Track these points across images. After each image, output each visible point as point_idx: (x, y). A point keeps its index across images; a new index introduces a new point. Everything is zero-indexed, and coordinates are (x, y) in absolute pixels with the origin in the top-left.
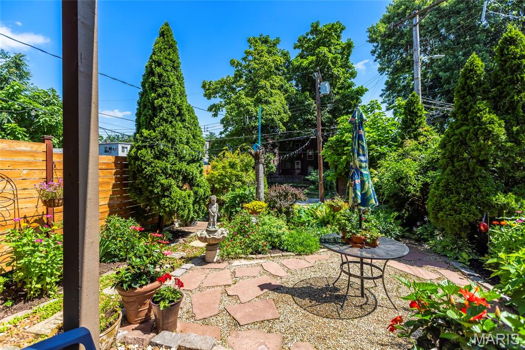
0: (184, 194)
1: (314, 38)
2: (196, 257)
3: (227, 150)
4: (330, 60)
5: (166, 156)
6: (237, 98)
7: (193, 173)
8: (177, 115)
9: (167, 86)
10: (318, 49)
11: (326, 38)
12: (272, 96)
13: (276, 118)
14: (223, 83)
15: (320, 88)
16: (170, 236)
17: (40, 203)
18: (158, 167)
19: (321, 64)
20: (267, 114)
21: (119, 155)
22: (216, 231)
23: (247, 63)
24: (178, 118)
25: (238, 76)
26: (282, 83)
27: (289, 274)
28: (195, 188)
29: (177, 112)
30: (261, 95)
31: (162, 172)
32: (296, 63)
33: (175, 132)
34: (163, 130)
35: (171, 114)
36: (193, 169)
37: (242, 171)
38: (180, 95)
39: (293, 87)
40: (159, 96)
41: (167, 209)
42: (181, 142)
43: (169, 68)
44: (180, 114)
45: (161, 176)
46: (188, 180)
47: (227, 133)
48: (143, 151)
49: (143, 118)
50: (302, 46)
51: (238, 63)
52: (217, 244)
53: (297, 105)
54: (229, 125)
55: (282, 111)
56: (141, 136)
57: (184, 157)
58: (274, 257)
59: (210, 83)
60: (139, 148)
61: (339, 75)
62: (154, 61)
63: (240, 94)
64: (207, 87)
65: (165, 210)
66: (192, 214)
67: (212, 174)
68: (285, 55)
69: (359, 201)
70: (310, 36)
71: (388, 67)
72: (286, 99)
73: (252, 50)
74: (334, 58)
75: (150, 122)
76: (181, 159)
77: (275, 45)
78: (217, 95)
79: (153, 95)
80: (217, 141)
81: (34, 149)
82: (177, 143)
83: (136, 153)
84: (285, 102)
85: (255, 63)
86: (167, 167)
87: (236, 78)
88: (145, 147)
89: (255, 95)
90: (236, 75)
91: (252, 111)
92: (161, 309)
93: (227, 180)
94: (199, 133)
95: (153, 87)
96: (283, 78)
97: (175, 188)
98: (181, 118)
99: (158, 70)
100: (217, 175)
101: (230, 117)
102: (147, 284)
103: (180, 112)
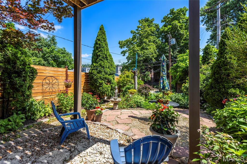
0: (107, 86)
1: (171, 17)
2: (110, 108)
3: (126, 70)
4: (179, 27)
5: (101, 73)
6: (133, 47)
7: (110, 79)
8: (105, 58)
9: (102, 48)
10: (173, 22)
11: (178, 16)
12: (149, 46)
13: (151, 56)
14: (127, 41)
15: (170, 41)
16: (103, 101)
17: (65, 87)
18: (98, 76)
19: (174, 29)
20: (146, 54)
21: (86, 72)
22: (117, 99)
23: (138, 31)
24: (105, 59)
25: (134, 38)
26: (155, 39)
27: (141, 114)
28: (111, 84)
29: (105, 57)
30: (144, 46)
31: (100, 78)
32: (161, 30)
33: (104, 64)
34: (100, 63)
35: (103, 57)
36: (111, 77)
37: (131, 79)
38: (106, 51)
39: (159, 41)
40: (99, 51)
41: (101, 91)
42: (106, 67)
43: (102, 41)
44: (106, 58)
45: (99, 79)
46: (109, 82)
47: (129, 63)
48: (94, 71)
49: (94, 59)
50: (165, 21)
51: (134, 32)
52: (117, 103)
53: (162, 49)
54: (130, 60)
55: (154, 52)
56: (93, 66)
57: (107, 73)
58: (137, 109)
59: (122, 41)
60: (92, 70)
61: (183, 33)
62: (98, 39)
63: (134, 46)
64: (121, 43)
65: (100, 91)
66: (110, 94)
67: (119, 80)
68: (157, 26)
69: (161, 88)
70: (169, 16)
71: (212, 28)
72: (156, 47)
73: (140, 26)
74: (181, 25)
75: (96, 60)
76: (106, 73)
77: (152, 22)
78: (125, 47)
79: (97, 51)
80: (125, 66)
81: (63, 70)
82: (105, 68)
83: (91, 71)
84: (155, 48)
85: (142, 31)
86: (101, 76)
87: (133, 39)
88: (94, 69)
89: (141, 46)
90: (133, 37)
91: (139, 53)
92: (96, 115)
93: (125, 82)
94: (113, 64)
95: (97, 48)
96: (155, 37)
97: (104, 84)
98: (107, 59)
99: (99, 42)
100: (121, 80)
101: (130, 56)
102: (93, 109)
103: (106, 56)
